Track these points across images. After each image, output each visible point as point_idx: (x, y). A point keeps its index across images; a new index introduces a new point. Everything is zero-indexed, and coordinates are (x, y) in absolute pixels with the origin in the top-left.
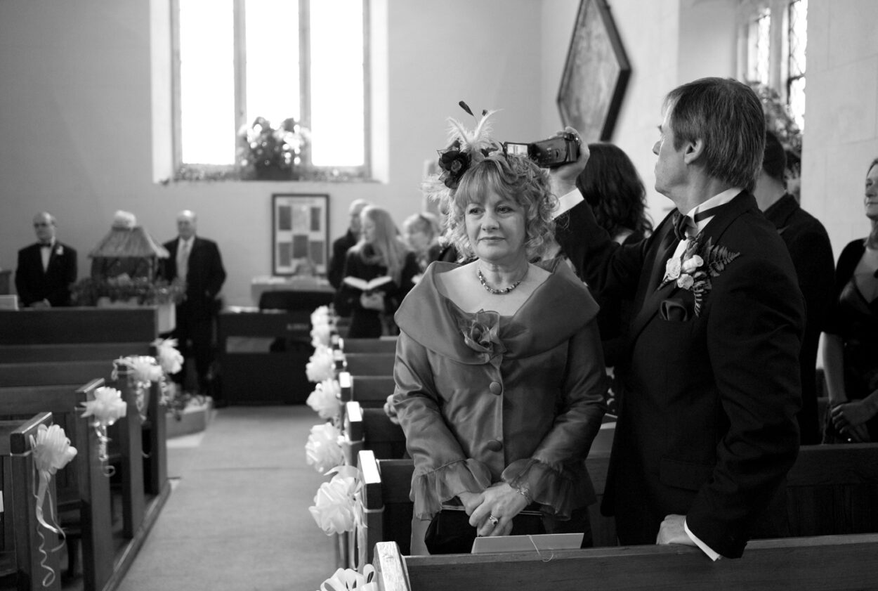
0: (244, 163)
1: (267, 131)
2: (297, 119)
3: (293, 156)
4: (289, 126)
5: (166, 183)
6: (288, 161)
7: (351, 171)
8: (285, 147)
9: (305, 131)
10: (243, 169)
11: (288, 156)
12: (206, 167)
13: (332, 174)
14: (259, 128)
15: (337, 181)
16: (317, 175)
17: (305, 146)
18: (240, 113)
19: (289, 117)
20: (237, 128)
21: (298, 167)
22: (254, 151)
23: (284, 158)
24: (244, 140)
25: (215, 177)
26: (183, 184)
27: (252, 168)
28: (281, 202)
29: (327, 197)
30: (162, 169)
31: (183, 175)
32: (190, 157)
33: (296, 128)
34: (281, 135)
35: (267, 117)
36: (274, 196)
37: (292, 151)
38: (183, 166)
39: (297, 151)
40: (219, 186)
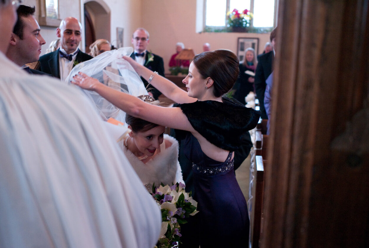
0: (228, 26)
1: (237, 14)
2: (249, 9)
3: (247, 23)
4: (245, 12)
5: (200, 33)
6: (244, 25)
7: (268, 29)
8: (243, 20)
9: (251, 14)
10: (228, 28)
11: (244, 23)
12: (215, 27)
13: (260, 30)
14: (234, 13)
15: (262, 33)
16: (255, 30)
17: (251, 20)
18: (228, 7)
19: (246, 9)
20: (227, 12)
21: (248, 27)
22: (232, 22)
23: (243, 24)
24: (228, 17)
25: (218, 31)
26: (207, 34)
27: (231, 28)
28: (241, 40)
29: (258, 39)
30: (199, 28)
31: (207, 30)
32: (209, 24)
33: (248, 13)
34: (242, 15)
35: (237, 9)
36: (239, 38)
37: (246, 21)
38: (206, 27)
39: (248, 21)
40: (219, 34)
